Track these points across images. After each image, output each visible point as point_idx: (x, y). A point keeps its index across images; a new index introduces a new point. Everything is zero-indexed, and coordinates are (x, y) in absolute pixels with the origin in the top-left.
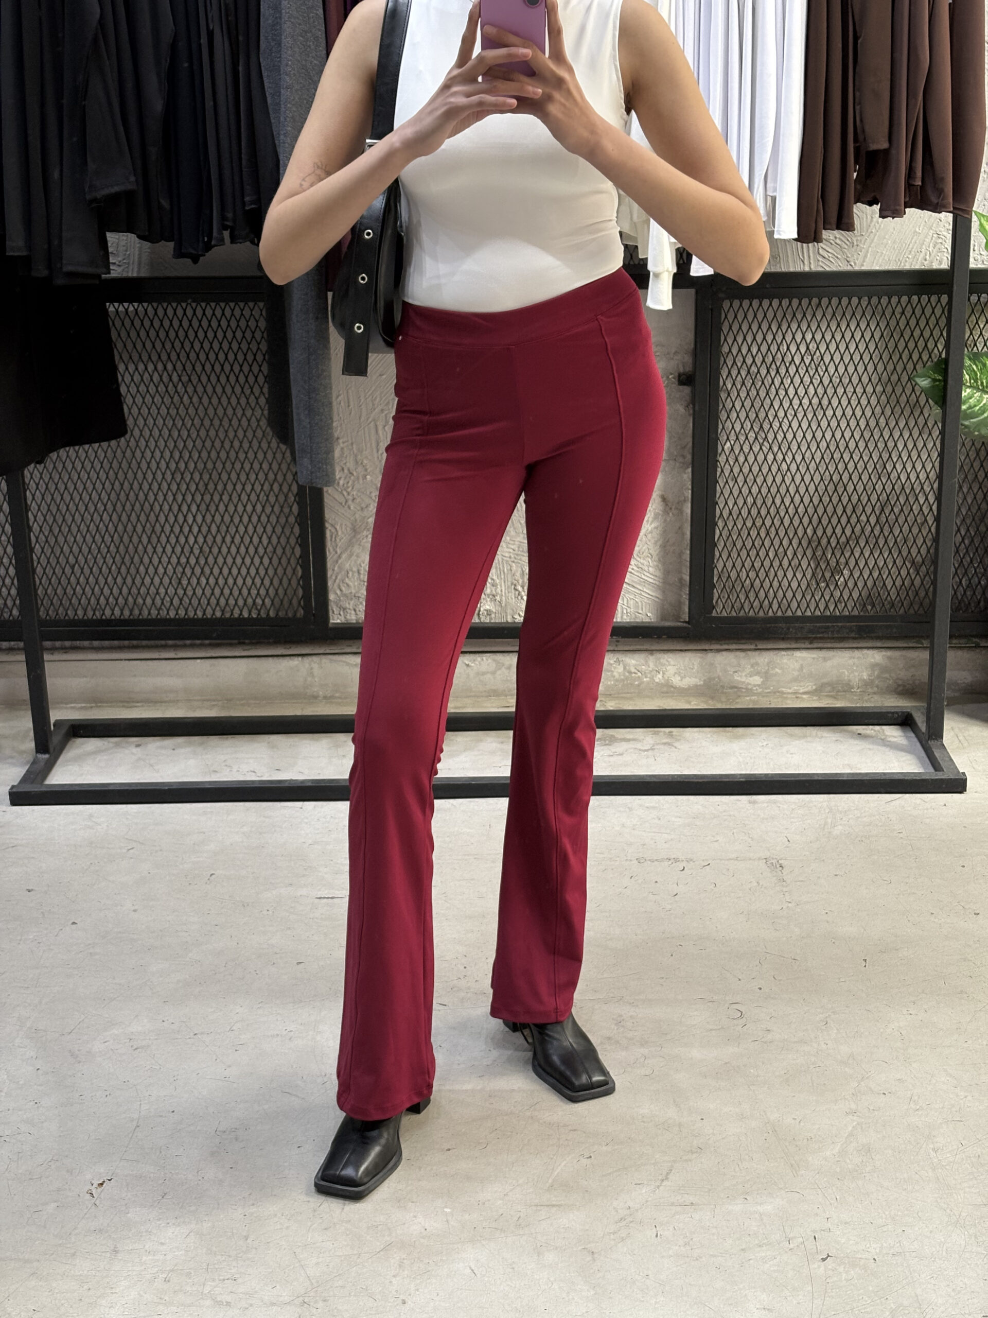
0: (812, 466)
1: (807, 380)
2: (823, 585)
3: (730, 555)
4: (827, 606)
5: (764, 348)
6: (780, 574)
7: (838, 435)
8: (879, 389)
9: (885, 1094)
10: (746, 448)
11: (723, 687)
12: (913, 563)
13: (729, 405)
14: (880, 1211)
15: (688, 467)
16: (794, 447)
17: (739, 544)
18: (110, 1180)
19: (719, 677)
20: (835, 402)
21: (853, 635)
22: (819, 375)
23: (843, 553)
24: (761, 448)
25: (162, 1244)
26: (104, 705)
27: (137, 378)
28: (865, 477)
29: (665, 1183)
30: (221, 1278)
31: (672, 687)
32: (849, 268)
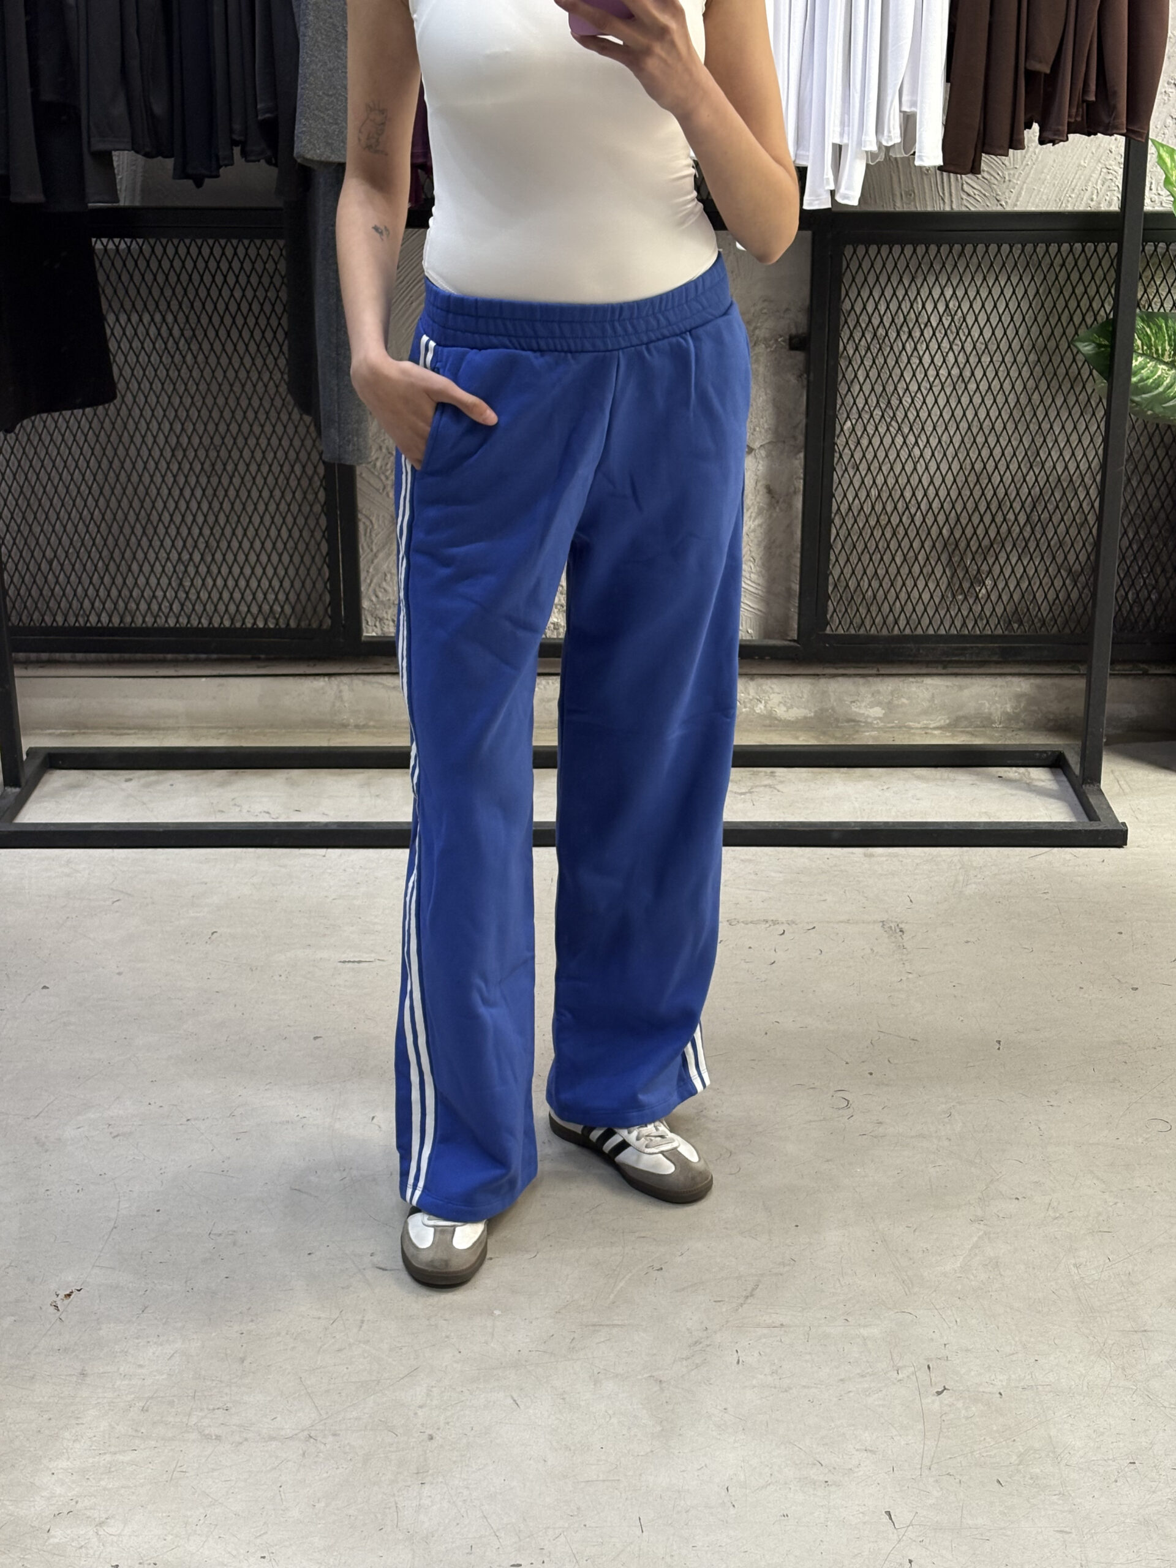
0: (951, 452)
1: (945, 345)
2: (960, 597)
3: (848, 560)
4: (964, 624)
5: (894, 306)
6: (910, 583)
7: (982, 414)
8: (1033, 358)
9: (1017, 1199)
10: (870, 429)
11: (837, 720)
12: (1070, 571)
13: (850, 375)
14: (1009, 1336)
15: (799, 452)
16: (929, 428)
17: (860, 547)
18: (79, 1290)
19: (833, 709)
20: (979, 373)
21: (995, 658)
22: (960, 340)
23: (985, 558)
24: (888, 429)
25: (141, 1366)
26: (90, 731)
27: (129, 331)
28: (1014, 466)
29: (749, 1301)
30: (211, 1407)
31: (776, 719)
32: (999, 209)
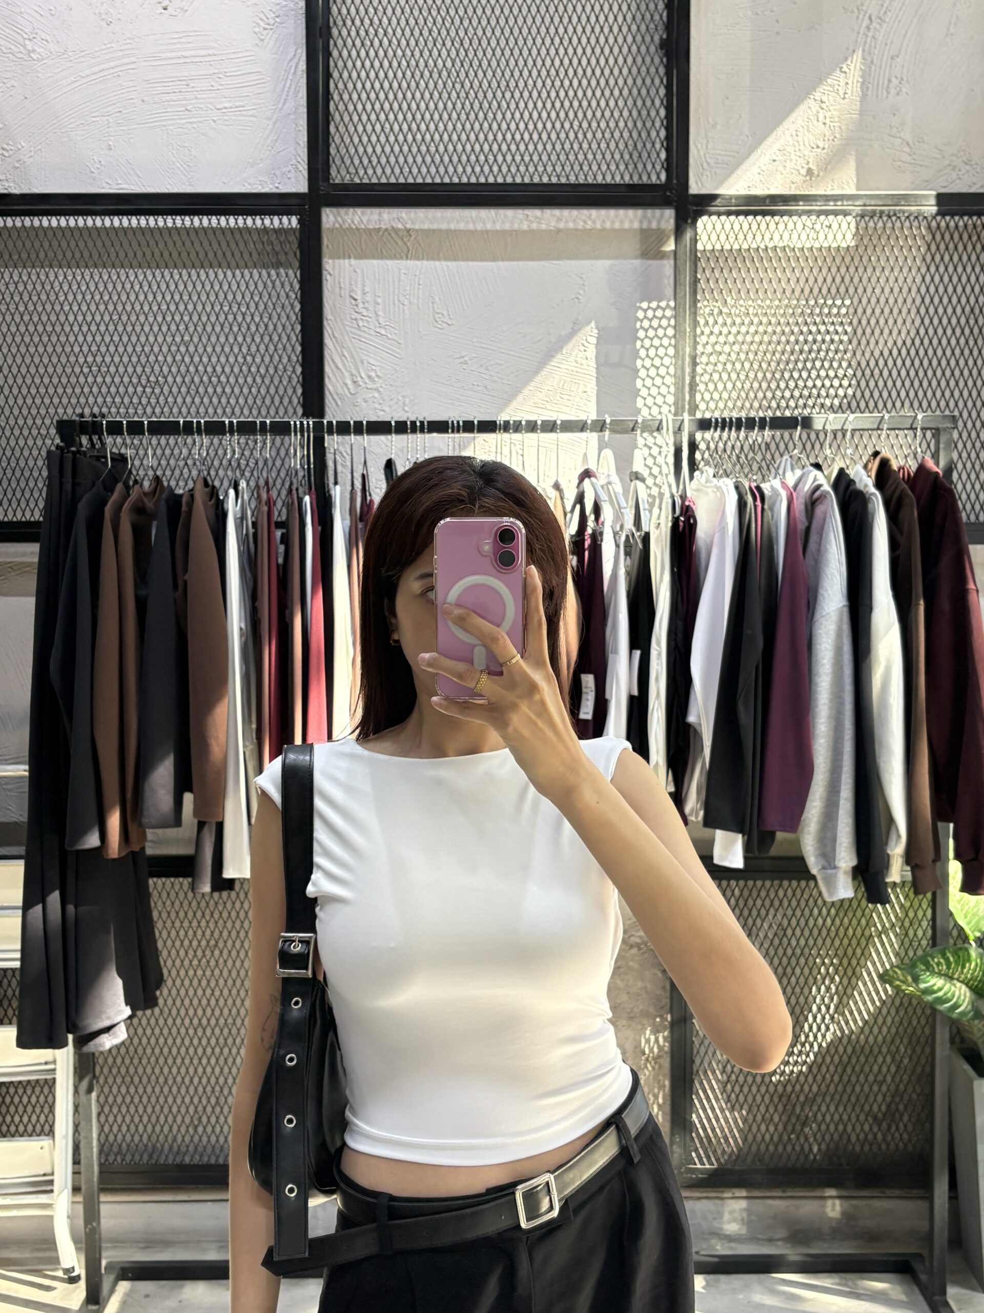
2: (794, 1138)
4: (797, 1159)
6: (754, 1128)
12: (875, 1118)
23: (810, 1109)
